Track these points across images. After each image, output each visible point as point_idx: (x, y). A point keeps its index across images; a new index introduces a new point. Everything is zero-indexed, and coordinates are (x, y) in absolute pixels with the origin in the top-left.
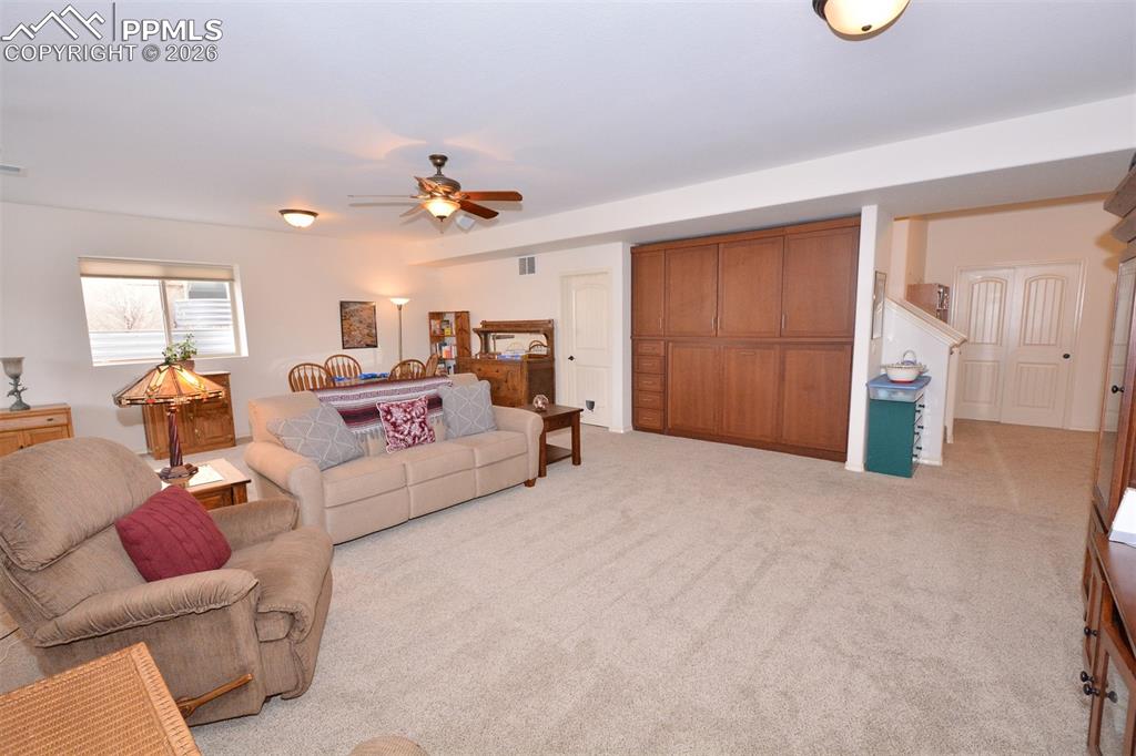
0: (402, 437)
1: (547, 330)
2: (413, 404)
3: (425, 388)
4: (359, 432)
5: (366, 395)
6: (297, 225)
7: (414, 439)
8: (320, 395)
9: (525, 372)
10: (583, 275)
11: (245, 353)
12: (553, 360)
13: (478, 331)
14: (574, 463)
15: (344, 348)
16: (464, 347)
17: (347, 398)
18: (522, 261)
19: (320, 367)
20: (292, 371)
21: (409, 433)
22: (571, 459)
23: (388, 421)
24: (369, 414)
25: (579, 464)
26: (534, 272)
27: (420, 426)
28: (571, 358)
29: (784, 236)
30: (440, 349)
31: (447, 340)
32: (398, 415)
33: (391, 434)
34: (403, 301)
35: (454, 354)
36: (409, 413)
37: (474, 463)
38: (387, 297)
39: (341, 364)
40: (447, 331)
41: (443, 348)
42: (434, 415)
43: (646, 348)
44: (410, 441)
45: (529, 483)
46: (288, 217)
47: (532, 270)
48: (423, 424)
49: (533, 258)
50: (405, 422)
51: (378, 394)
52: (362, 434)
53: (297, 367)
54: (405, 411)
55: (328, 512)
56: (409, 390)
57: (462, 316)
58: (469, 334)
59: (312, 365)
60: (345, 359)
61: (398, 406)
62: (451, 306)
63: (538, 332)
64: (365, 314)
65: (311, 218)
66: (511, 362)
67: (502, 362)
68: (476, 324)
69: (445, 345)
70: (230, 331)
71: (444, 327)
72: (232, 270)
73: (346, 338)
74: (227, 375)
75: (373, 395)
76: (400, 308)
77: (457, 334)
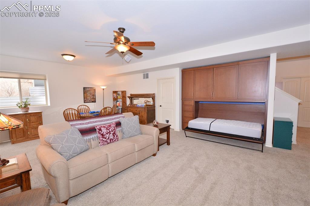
0: (105, 140)
1: (153, 97)
2: (110, 126)
3: (114, 119)
4: (87, 138)
5: (91, 123)
6: (68, 60)
7: (110, 141)
8: (71, 123)
9: (146, 111)
10: (165, 79)
11: (49, 105)
12: (155, 106)
13: (129, 97)
14: (168, 144)
15: (84, 103)
16: (124, 102)
17: (83, 124)
18: (144, 75)
19: (75, 110)
20: (65, 111)
21: (109, 138)
22: (166, 143)
23: (100, 133)
24: (92, 130)
25: (170, 145)
26: (148, 78)
27: (113, 135)
28: (161, 106)
29: (238, 65)
30: (116, 103)
31: (118, 100)
32: (104, 131)
33: (101, 139)
34: (104, 87)
35: (121, 105)
36: (109, 130)
37: (135, 150)
38: (99, 86)
39: (83, 108)
40: (119, 97)
41: (117, 102)
42: (118, 129)
43: (187, 103)
44: (109, 141)
45: (154, 155)
46: (64, 57)
47: (147, 77)
48: (114, 134)
49: (148, 74)
50: (107, 134)
51: (96, 122)
52: (89, 139)
53: (67, 110)
54: (107, 129)
55: (71, 182)
56: (108, 120)
57: (124, 93)
58: (126, 98)
59: (72, 109)
60: (85, 106)
61: (104, 127)
62: (120, 89)
63: (150, 97)
64: (92, 92)
65: (73, 58)
66: (141, 107)
67: (138, 107)
68: (128, 95)
69: (118, 101)
70: (45, 97)
71: (118, 96)
72: (45, 76)
73: (85, 99)
74: (41, 112)
75: (94, 122)
76: (103, 89)
77: (122, 98)
